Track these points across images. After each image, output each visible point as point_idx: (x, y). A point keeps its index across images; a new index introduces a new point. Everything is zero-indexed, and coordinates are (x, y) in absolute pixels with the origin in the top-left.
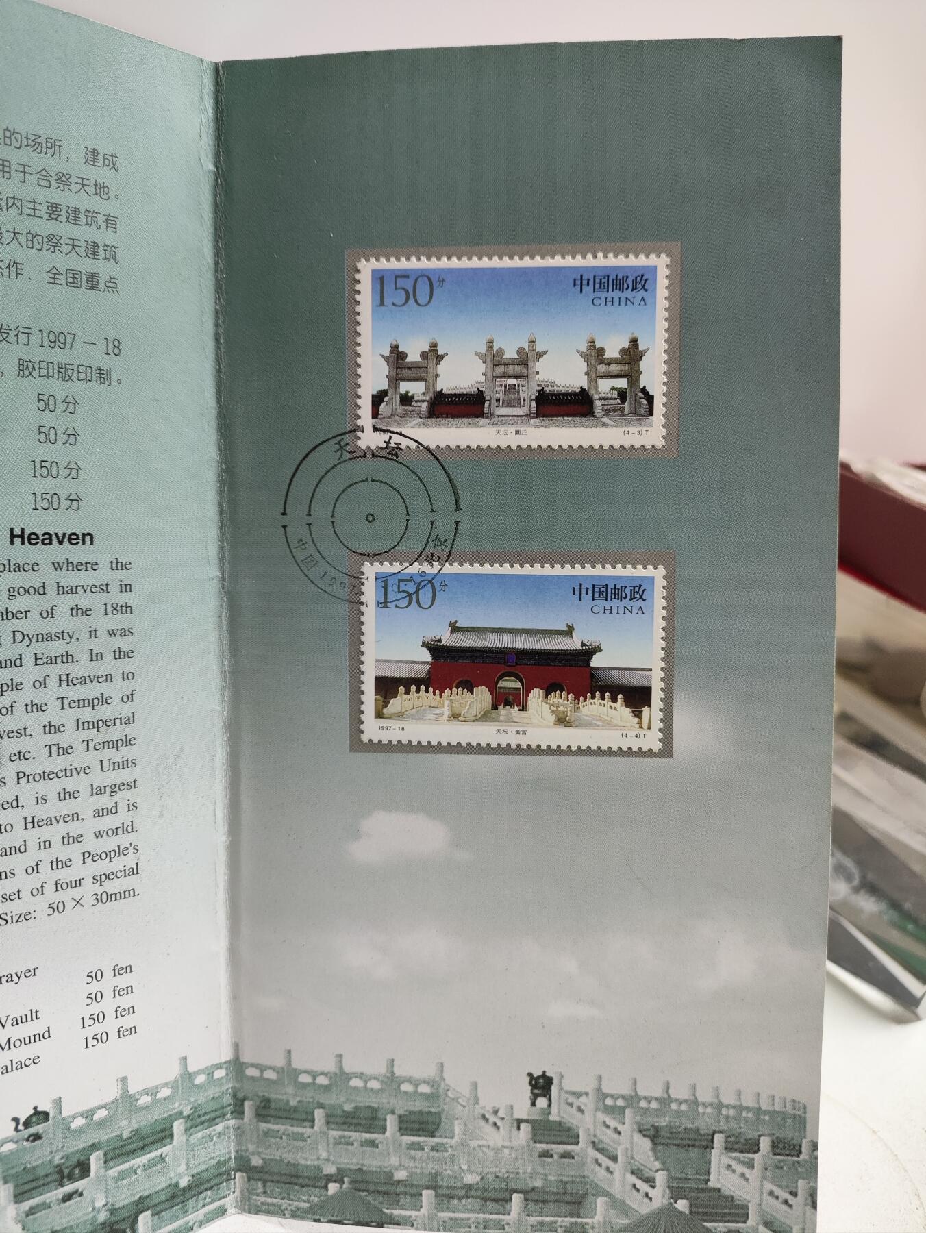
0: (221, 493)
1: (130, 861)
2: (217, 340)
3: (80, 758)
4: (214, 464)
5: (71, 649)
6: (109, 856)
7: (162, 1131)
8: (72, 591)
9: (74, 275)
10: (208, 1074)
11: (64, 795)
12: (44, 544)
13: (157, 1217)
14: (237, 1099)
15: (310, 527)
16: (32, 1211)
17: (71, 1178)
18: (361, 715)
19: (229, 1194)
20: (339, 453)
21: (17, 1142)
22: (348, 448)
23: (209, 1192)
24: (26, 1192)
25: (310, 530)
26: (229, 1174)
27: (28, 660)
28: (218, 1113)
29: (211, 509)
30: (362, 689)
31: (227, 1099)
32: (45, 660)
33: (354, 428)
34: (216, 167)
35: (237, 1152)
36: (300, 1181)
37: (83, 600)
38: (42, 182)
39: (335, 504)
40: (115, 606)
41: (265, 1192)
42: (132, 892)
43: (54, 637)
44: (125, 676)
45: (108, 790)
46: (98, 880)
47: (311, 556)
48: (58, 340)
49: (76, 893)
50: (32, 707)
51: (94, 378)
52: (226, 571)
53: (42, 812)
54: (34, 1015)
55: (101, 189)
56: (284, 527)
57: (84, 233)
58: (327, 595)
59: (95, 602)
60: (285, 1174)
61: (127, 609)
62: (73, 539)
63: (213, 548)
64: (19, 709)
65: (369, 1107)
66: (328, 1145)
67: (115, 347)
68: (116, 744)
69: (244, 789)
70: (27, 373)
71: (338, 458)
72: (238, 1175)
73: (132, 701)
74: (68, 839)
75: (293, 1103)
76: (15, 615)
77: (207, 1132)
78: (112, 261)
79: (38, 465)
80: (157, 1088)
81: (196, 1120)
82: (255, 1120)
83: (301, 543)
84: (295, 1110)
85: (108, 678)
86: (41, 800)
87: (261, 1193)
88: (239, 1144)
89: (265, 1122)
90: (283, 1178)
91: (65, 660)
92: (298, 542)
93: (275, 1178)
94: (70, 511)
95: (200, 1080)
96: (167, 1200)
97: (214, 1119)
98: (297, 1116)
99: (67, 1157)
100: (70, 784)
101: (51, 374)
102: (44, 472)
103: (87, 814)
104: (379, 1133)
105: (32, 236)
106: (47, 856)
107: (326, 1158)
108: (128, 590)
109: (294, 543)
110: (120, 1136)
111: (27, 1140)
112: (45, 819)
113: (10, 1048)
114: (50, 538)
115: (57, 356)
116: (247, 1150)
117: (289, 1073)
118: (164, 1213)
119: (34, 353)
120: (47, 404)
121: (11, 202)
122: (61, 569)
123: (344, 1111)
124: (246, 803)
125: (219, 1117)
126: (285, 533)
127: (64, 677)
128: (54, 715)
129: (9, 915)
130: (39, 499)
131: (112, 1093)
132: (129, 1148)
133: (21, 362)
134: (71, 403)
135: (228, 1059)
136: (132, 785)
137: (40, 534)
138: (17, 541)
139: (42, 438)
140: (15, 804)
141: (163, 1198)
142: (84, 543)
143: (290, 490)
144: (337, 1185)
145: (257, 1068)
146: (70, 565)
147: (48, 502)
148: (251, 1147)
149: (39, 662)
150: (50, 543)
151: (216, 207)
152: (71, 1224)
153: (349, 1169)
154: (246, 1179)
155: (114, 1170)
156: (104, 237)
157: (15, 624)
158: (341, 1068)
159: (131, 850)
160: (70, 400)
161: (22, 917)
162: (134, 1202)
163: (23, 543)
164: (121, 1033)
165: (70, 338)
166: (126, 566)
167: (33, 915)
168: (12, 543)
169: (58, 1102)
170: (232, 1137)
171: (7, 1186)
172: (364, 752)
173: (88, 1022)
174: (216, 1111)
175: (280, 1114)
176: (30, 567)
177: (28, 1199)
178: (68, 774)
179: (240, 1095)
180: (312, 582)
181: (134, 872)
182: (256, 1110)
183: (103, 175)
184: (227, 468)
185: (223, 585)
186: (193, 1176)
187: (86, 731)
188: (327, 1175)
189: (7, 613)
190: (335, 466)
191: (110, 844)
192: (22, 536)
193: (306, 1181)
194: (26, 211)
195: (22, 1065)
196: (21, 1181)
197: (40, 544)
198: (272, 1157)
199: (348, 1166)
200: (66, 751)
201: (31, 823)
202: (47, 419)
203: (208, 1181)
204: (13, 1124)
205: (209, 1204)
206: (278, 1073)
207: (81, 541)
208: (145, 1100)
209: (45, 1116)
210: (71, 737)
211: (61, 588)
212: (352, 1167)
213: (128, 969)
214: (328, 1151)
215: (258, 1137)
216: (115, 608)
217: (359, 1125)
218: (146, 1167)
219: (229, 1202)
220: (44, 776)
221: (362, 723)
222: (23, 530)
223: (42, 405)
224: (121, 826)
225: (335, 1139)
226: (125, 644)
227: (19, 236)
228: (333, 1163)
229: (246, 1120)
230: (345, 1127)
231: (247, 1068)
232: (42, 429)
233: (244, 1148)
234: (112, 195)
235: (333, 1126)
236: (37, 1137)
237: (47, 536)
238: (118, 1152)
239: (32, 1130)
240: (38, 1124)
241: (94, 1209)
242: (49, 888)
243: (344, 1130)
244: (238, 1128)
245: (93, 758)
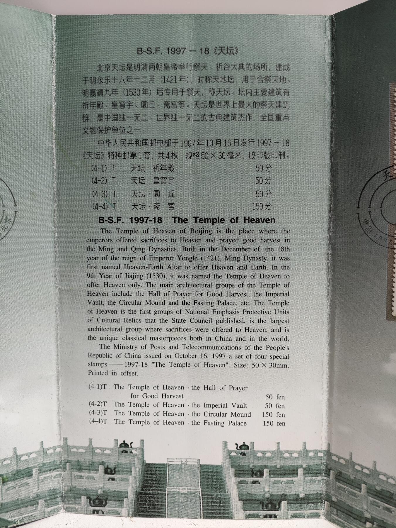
0: (330, 201)
1: (285, 352)
2: (331, 134)
3: (267, 307)
4: (328, 188)
5: (265, 264)
6: (277, 349)
7: (293, 470)
8: (266, 241)
9: (271, 116)
10: (315, 453)
11: (261, 321)
12: (256, 223)
13: (289, 505)
14: (328, 468)
15: (370, 213)
16: (241, 482)
17: (256, 475)
18: (393, 303)
19: (321, 509)
20: (385, 177)
21: (237, 453)
22: (389, 175)
23: (312, 505)
24: (239, 474)
25: (370, 214)
26: (322, 500)
27: (249, 267)
28: (318, 472)
29: (326, 207)
30: (393, 290)
31: (323, 467)
32: (255, 268)
33: (393, 165)
34: (332, 60)
35: (326, 492)
36: (353, 515)
37: (271, 245)
38: (259, 81)
39: (383, 201)
40: (283, 248)
41: (337, 515)
42: (286, 366)
43: (259, 259)
44: (286, 277)
45: (277, 322)
46: (273, 357)
47: (370, 226)
48: (264, 143)
49: (264, 361)
50: (250, 285)
51: (278, 156)
52: (331, 235)
53: (252, 326)
54: (245, 406)
55: (283, 79)
56: (358, 214)
57: (275, 98)
58: (377, 245)
59: (275, 246)
60: (346, 510)
61: (287, 249)
62: (268, 221)
63: (326, 225)
64: (245, 285)
65: (389, 492)
66: (368, 503)
67: (287, 143)
68: (281, 304)
69: (336, 331)
70: (252, 157)
71: (384, 180)
72: (326, 502)
73: (288, 287)
74: (261, 339)
75: (352, 477)
76: (245, 250)
77: (314, 478)
78: (287, 108)
79: (255, 193)
80: (292, 452)
81: (308, 471)
82: (335, 480)
83: (366, 220)
84: (352, 481)
85: (279, 277)
86: (252, 321)
87: (335, 514)
88: (327, 488)
89: (339, 482)
90: (346, 511)
91: (263, 268)
92: (364, 220)
93: (342, 510)
94: (267, 210)
95: (311, 454)
96: (294, 500)
97: (317, 474)
98: (353, 484)
99: (255, 466)
100: (263, 317)
101: (261, 157)
102: (258, 195)
103: (269, 330)
104: (393, 506)
105: (255, 103)
106: (253, 344)
107: (366, 509)
108: (288, 241)
109: (362, 221)
110: (276, 466)
111: (241, 454)
112: (253, 329)
113: (236, 416)
114: (259, 221)
115: (264, 149)
116: (330, 493)
117: (351, 463)
118: (292, 505)
119: (255, 149)
120: (259, 169)
121: (248, 91)
122: (262, 233)
123: (376, 489)
124: (337, 338)
125: (319, 473)
126: (358, 216)
127: (262, 275)
128: (258, 289)
129: (238, 364)
130: (255, 205)
131: (274, 448)
132: (279, 472)
133: (250, 153)
134: (269, 167)
135: (325, 449)
136: (287, 321)
137: (255, 219)
138: (247, 221)
139: (257, 182)
140: (242, 322)
141: (292, 498)
142: (271, 223)
143: (361, 196)
144: (370, 524)
145: (337, 457)
146: (266, 231)
147: (258, 206)
148: (332, 492)
149: (253, 268)
150: (259, 222)
151: (332, 77)
152: (255, 493)
153: (377, 518)
154: (329, 505)
155: (273, 479)
156: (283, 98)
157: (245, 253)
158: (375, 468)
159: (286, 348)
160: (268, 166)
161: (243, 366)
162: (280, 495)
163: (249, 222)
164: (279, 424)
165: (269, 141)
166: (288, 232)
167: (247, 366)
168: (245, 222)
169: (252, 443)
170: (324, 485)
171: (233, 469)
172: (394, 321)
173: (265, 415)
174: (317, 470)
175: (345, 481)
176: (251, 232)
177: (240, 477)
178: (262, 313)
179: (329, 467)
180: (370, 239)
181: (287, 357)
182: (335, 476)
183: (284, 73)
184: (333, 189)
185: (330, 240)
186: (306, 495)
187: (270, 297)
188: (366, 518)
189: (242, 249)
190: (383, 183)
191: (278, 344)
192: (248, 220)
193: (356, 517)
194: (253, 94)
195: (240, 424)
196: (237, 469)
197: (255, 223)
198: (341, 500)
199: (376, 517)
200: (262, 304)
201: (248, 330)
202: (259, 174)
203: (312, 499)
204: (236, 446)
205: (312, 509)
206: (346, 461)
207: (270, 222)
208: (287, 455)
209: (247, 448)
210: (263, 298)
211: (262, 240)
212: (379, 518)
213: (283, 398)
214: (367, 506)
215: (335, 488)
216: (283, 249)
217: (383, 499)
218: (285, 483)
219: (321, 512)
220: (253, 312)
221: (393, 306)
222: (249, 217)
223: (257, 169)
224: (282, 337)
225: (371, 501)
226: (286, 263)
227: (250, 104)
228: (369, 513)
229: (331, 479)
230: (376, 497)
231: (333, 456)
232: (257, 178)
233: (329, 491)
234: (287, 81)
235: (370, 495)
236: (244, 454)
237: (258, 220)
238: (275, 472)
239: (243, 451)
240: (245, 449)
241: (264, 491)
242: (253, 357)
243: (375, 499)
244: (327, 481)
245: (272, 308)
